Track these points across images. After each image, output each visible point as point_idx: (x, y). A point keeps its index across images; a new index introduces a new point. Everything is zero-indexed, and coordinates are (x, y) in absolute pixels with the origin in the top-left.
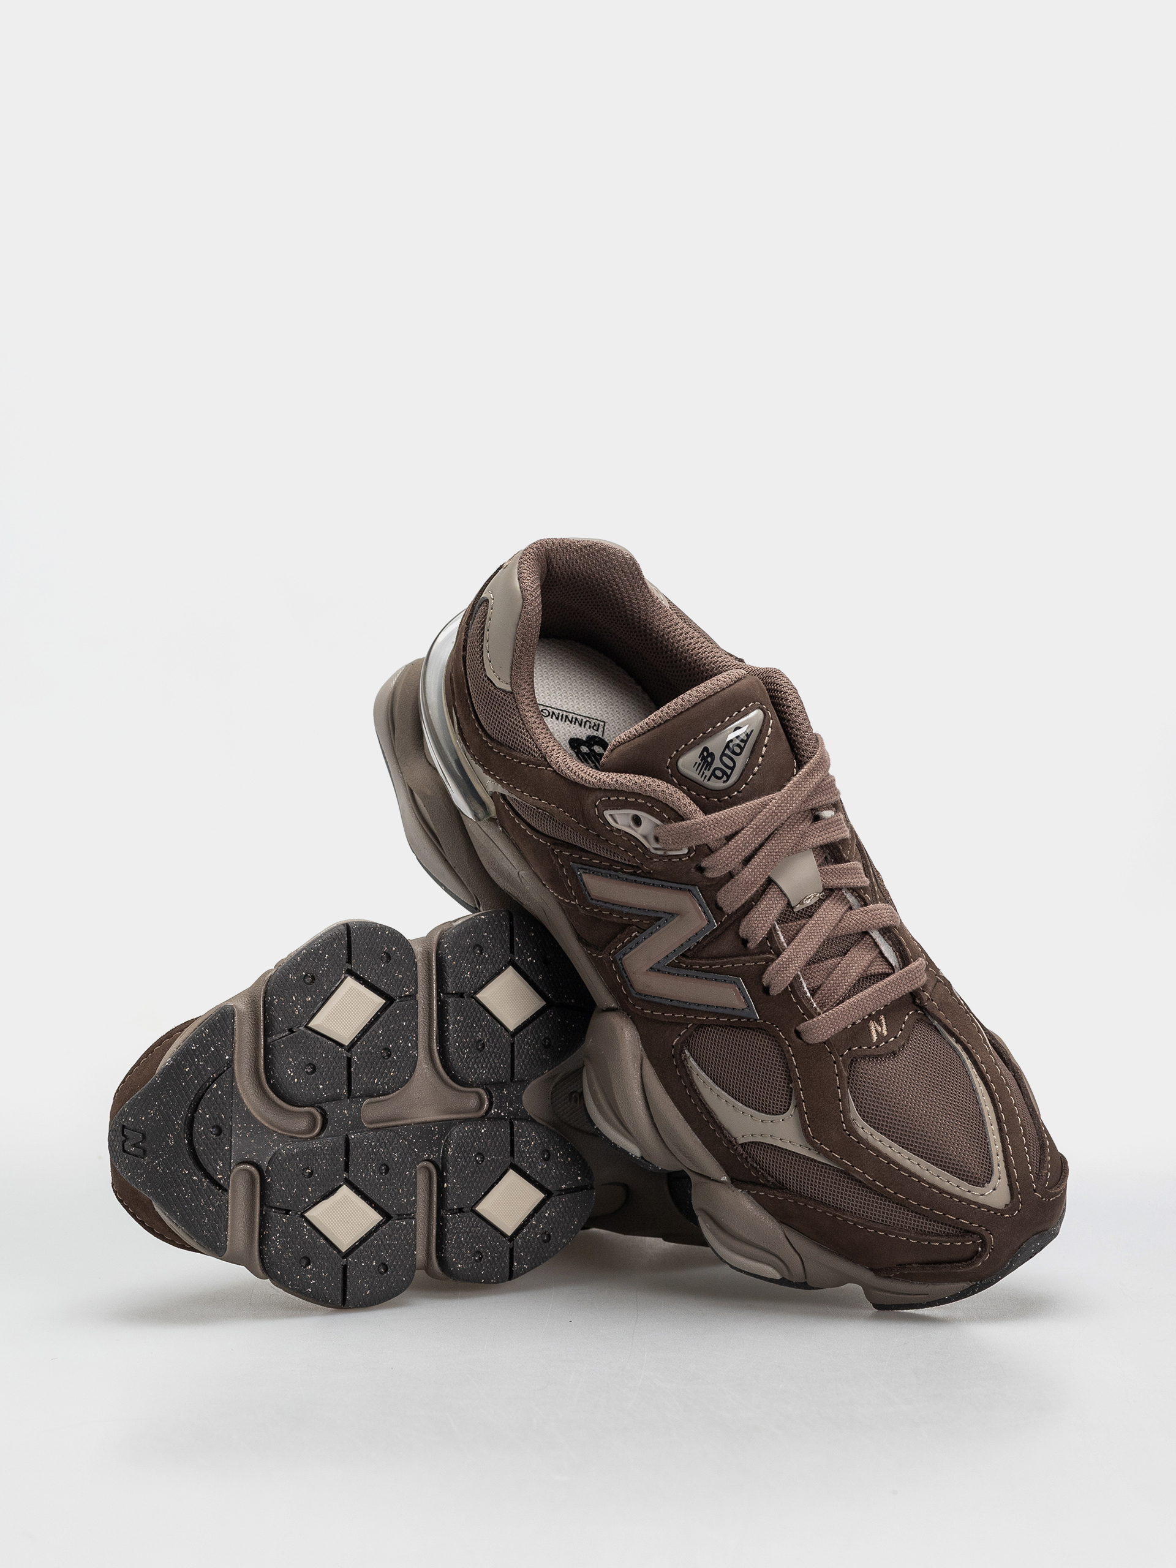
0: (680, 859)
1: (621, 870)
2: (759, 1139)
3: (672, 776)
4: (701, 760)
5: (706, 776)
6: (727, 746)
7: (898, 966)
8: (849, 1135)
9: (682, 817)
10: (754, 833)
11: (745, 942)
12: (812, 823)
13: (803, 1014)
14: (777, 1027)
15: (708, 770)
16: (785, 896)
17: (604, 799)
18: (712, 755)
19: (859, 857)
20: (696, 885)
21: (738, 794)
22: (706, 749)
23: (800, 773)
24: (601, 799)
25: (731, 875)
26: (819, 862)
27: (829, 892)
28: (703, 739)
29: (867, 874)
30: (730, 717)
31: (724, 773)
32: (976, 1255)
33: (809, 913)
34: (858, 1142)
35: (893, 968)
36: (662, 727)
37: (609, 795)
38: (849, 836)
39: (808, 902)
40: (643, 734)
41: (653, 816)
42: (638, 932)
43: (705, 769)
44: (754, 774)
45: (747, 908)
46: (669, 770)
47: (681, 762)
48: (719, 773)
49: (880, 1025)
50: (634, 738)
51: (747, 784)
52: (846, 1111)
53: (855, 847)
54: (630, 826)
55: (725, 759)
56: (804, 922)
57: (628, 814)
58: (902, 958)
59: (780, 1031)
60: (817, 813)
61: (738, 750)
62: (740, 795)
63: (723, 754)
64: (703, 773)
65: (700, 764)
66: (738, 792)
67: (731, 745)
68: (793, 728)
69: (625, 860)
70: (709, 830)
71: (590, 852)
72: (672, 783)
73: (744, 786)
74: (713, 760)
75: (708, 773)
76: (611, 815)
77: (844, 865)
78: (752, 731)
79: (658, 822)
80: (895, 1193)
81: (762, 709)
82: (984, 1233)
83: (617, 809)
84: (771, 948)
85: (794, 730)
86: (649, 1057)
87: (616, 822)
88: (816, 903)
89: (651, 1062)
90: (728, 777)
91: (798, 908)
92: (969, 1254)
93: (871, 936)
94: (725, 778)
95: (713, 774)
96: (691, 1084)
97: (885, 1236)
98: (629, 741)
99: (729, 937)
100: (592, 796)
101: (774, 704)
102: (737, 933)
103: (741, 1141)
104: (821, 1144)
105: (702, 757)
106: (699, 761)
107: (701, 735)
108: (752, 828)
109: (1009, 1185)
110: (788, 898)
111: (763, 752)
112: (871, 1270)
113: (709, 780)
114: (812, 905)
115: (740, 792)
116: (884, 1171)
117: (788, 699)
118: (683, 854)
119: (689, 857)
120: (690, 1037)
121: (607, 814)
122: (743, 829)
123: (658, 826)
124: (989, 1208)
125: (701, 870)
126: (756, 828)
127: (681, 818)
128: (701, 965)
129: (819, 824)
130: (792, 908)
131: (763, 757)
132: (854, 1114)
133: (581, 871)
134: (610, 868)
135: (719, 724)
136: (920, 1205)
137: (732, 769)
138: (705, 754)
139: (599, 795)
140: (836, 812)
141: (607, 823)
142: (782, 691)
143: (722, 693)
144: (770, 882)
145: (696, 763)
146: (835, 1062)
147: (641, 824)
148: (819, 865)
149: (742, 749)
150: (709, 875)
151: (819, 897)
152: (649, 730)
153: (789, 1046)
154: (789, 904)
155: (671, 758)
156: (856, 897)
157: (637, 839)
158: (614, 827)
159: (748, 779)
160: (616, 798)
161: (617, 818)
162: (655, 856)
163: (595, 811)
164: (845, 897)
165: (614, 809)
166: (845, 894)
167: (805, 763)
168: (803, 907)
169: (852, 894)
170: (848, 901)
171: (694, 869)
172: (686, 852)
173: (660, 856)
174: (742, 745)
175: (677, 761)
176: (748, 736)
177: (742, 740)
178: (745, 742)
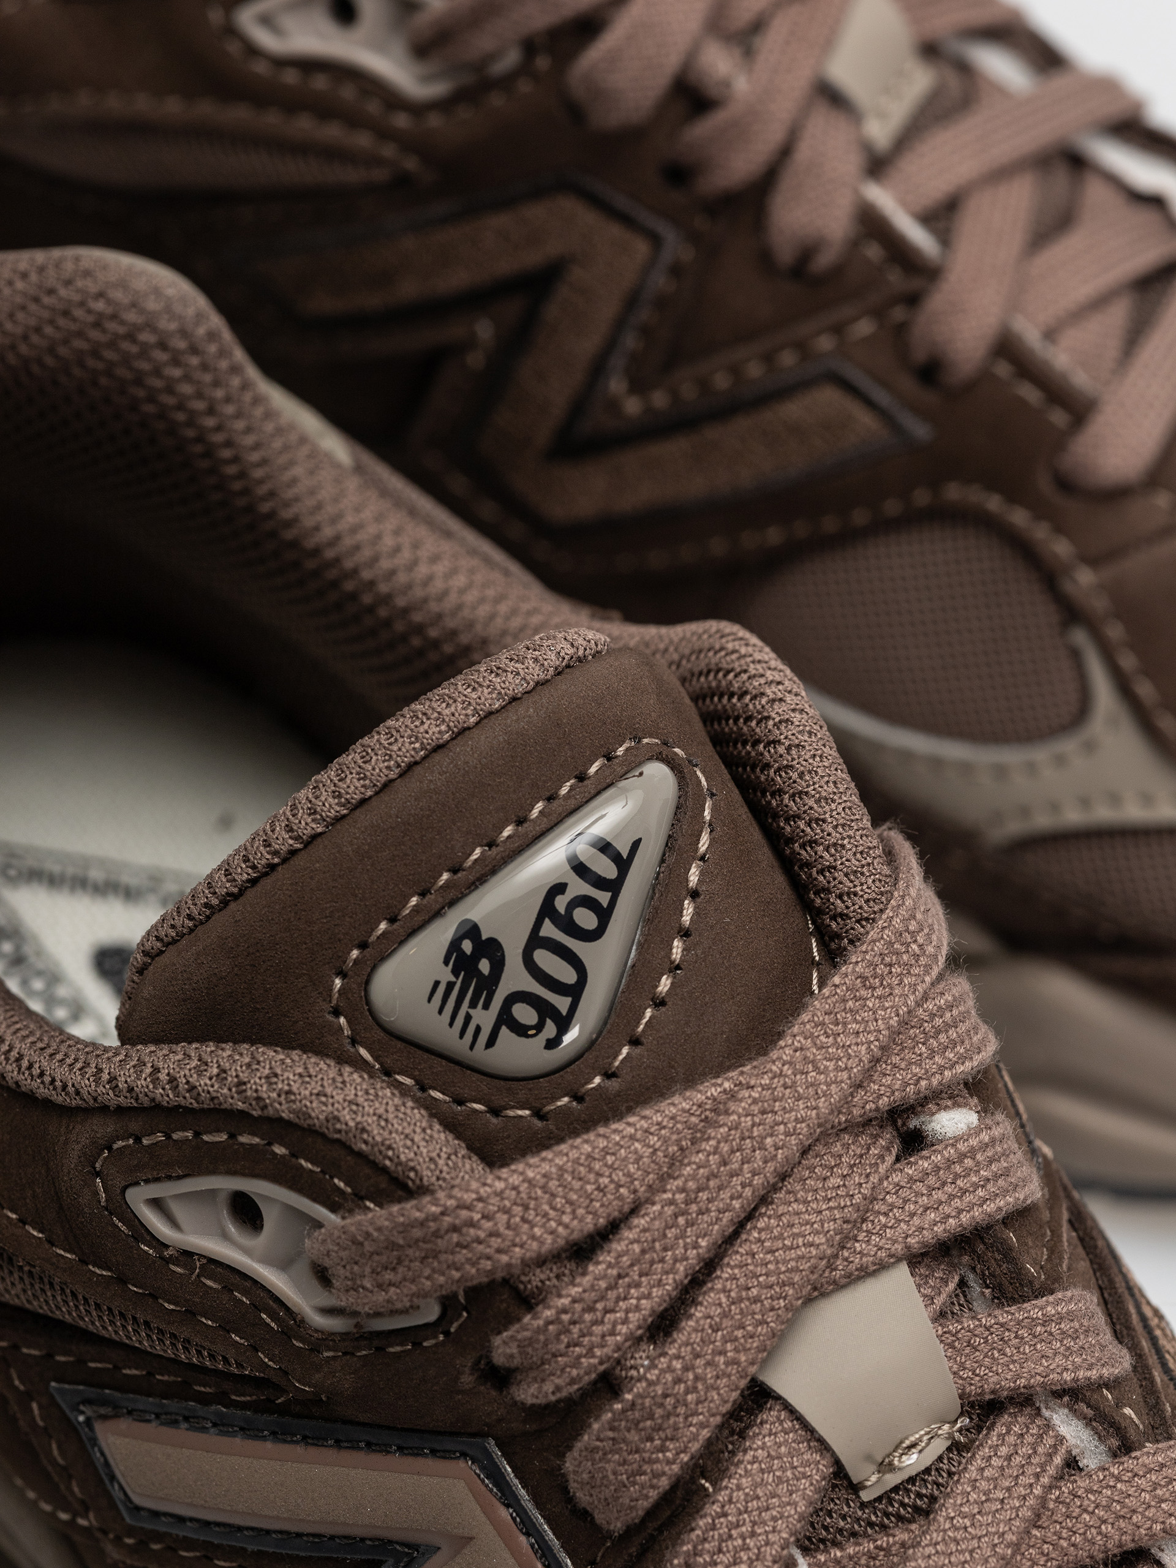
0: (417, 1344)
1: (221, 1398)
3: (354, 1042)
4: (455, 972)
5: (478, 1029)
6: (547, 910)
9: (404, 1187)
10: (681, 1220)
12: (898, 1159)
15: (486, 1007)
16: (823, 1446)
17: (120, 1144)
18: (492, 949)
19: (1084, 1265)
20: (485, 1436)
21: (608, 1083)
22: (472, 931)
23: (837, 980)
24: (110, 1149)
25: (609, 1386)
26: (939, 1301)
27: (984, 1412)
28: (455, 897)
29: (1121, 1329)
30: (550, 799)
31: (545, 1010)
36: (298, 861)
37: (134, 1126)
38: (1039, 1195)
39: (912, 1462)
40: (235, 897)
41: (303, 1192)
43: (473, 1005)
44: (660, 1005)
46: (342, 1020)
47: (380, 985)
48: (525, 1014)
50: (208, 918)
51: (635, 1042)
53: (1066, 1234)
54: (225, 1237)
55: (544, 959)
56: (901, 1536)
57: (212, 1193)
60: (913, 1123)
61: (586, 919)
62: (614, 1084)
63: (535, 941)
64: (468, 1018)
65: (450, 986)
66: (609, 1075)
67: (561, 903)
68: (797, 817)
69: (226, 1360)
70: (508, 1227)
71: (109, 1342)
72: (359, 1064)
73: (625, 1051)
74: (498, 965)
75: (485, 1018)
76: (152, 1202)
77: (1034, 1309)
78: (636, 845)
79: (323, 1212)
81: (671, 763)
83: (169, 1178)
85: (802, 824)
87: (174, 1223)
88: (940, 1459)
90: (563, 1025)
91: (874, 1485)
94: (550, 1029)
95: (506, 1019)
98: (191, 931)
100: (82, 1139)
101: (719, 741)
105: (454, 955)
106: (446, 975)
107: (445, 876)
108: (672, 1202)
110: (833, 1454)
111: (686, 919)
113: (491, 1042)
114: (927, 1471)
115: (614, 1075)
117: (768, 718)
118: (426, 1326)
119: (447, 1333)
121: (138, 1198)
122: (634, 1211)
123: (323, 1225)
125: (496, 1376)
126: (687, 1202)
127: (405, 1193)
130: (855, 1488)
131: (685, 934)
133: (88, 1411)
134: (182, 1391)
135: (507, 832)
137: (575, 991)
138: (467, 946)
139: (104, 1130)
140: (984, 1111)
141: (142, 1232)
142: (746, 693)
143: (511, 716)
144: (759, 1398)
145: (437, 984)
147: (262, 1227)
148: (940, 1317)
149: (604, 915)
150: (528, 1393)
151: (950, 1436)
152: (253, 882)
154: (839, 1472)
155: (343, 974)
156: (1088, 1422)
157: (255, 1282)
158: (167, 1246)
159: (638, 1023)
160: (160, 1137)
161: (178, 1210)
162: (328, 1339)
163: (96, 1193)
164: (1048, 1426)
165: (157, 1180)
166: (1046, 1413)
167: (851, 942)
168: (892, 1480)
169: (1074, 1411)
170: (1060, 1440)
171: (467, 1379)
172: (431, 1313)
173: (345, 1336)
174: (603, 898)
175: (368, 982)
176: (623, 864)
177: (600, 883)
178: (614, 886)
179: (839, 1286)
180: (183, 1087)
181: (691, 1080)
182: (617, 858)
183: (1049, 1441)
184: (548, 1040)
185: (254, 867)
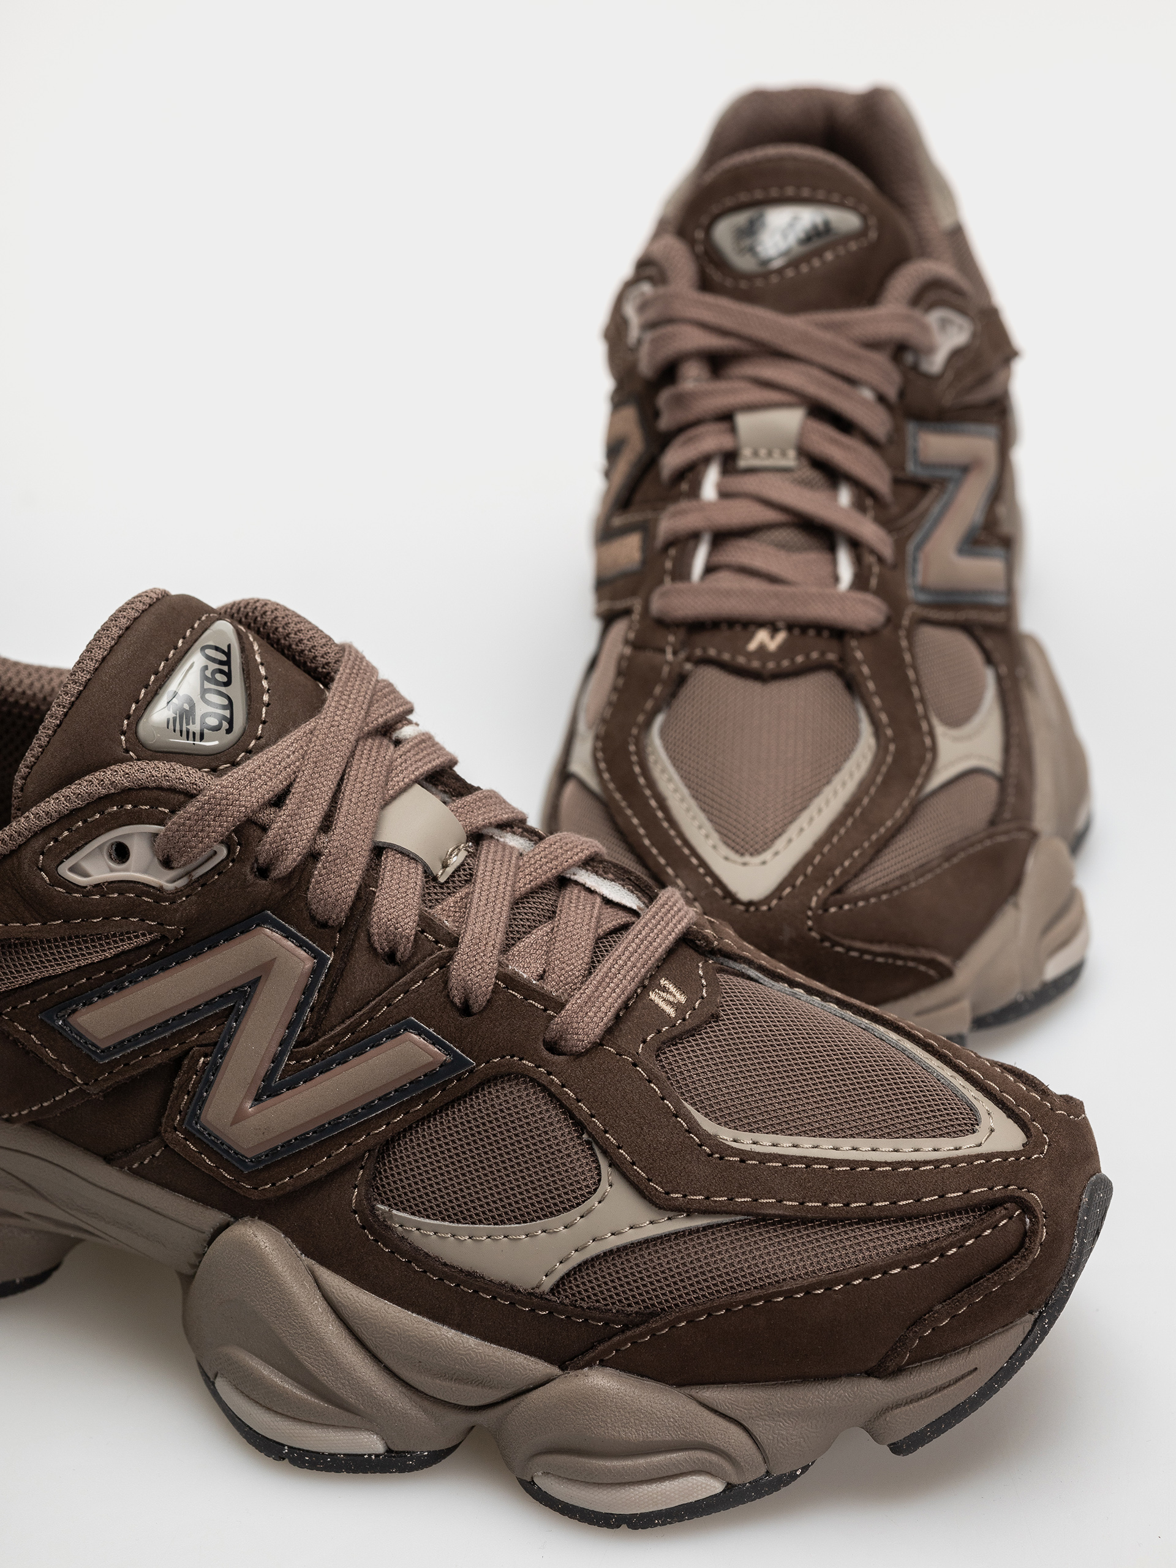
0: (220, 874)
1: (130, 968)
2: (577, 1259)
3: (139, 760)
4: (174, 712)
5: (194, 734)
6: (204, 677)
7: (642, 906)
8: (721, 1158)
11: (391, 957)
12: (393, 748)
13: (545, 1010)
14: (512, 1057)
15: (194, 724)
16: (416, 860)
17: (50, 847)
20: (265, 909)
21: (258, 741)
23: (334, 690)
24: (43, 852)
25: (313, 856)
26: (439, 797)
27: (477, 838)
28: (159, 684)
32: (1026, 1237)
33: (465, 875)
34: (742, 1161)
35: (635, 913)
37: (53, 833)
39: (455, 861)
40: (60, 723)
41: (143, 823)
42: (206, 1056)
43: (188, 724)
44: (268, 705)
45: (364, 899)
46: (131, 753)
47: (143, 729)
48: (212, 722)
49: (664, 989)
50: (50, 739)
51: (263, 723)
52: (694, 1128)
54: (112, 870)
55: (210, 697)
56: (465, 890)
57: (100, 847)
58: (642, 891)
59: (521, 1059)
60: (393, 737)
61: (222, 678)
62: (263, 738)
63: (204, 692)
64: (188, 731)
65: (175, 720)
66: (257, 738)
67: (209, 675)
71: (64, 973)
73: (261, 727)
74: (193, 706)
75: (195, 728)
76: (72, 869)
78: (229, 646)
79: (154, 828)
80: (844, 1205)
81: (226, 620)
82: (1018, 1193)
83: (76, 851)
84: (437, 942)
86: (322, 1263)
87: (86, 875)
88: (466, 859)
89: (329, 1267)
90: (230, 723)
91: (446, 872)
92: (1013, 1240)
93: (577, 883)
94: (225, 726)
95: (204, 726)
96: (417, 1256)
97: (866, 1282)
98: (43, 750)
99: (361, 959)
100: (27, 853)
102: (372, 948)
103: (548, 1283)
104: (685, 1196)
106: (171, 716)
109: (1009, 1117)
110: (422, 862)
111: (262, 674)
112: (869, 1373)
113: (202, 738)
115: (260, 737)
116: (809, 1182)
118: (222, 861)
119: (233, 860)
120: (374, 1179)
121: (64, 870)
123: (156, 835)
124: (1005, 1155)
125: (263, 872)
127: (190, 796)
128: (337, 1039)
129: (403, 749)
130: (437, 875)
131: (265, 678)
132: (708, 1125)
133: (64, 1015)
134: (108, 978)
135: (172, 653)
136: (895, 1203)
137: (230, 707)
139: (37, 844)
141: (71, 885)
144: (379, 851)
145: (168, 721)
146: (635, 1065)
147: (129, 854)
149: (228, 675)
150: (279, 872)
151: (466, 850)
152: (66, 713)
153: (549, 1073)
154: (429, 869)
155: (124, 733)
156: (522, 836)
157: (135, 882)
158: (86, 887)
159: (262, 714)
160: (66, 833)
161: (87, 866)
162: (178, 892)
163: (43, 878)
164: (504, 846)
165: (72, 854)
166: (502, 840)
167: (335, 673)
168: (450, 870)
169: (514, 833)
170: (512, 848)
171: (250, 877)
172: (223, 852)
173: (187, 886)
174: (225, 668)
175: (136, 733)
176: (228, 654)
177: (221, 663)
178: (228, 663)
179: (393, 798)
180: (73, 797)
181: (296, 725)
182: (223, 652)
183: (507, 852)
184: (227, 730)
185: (64, 707)
